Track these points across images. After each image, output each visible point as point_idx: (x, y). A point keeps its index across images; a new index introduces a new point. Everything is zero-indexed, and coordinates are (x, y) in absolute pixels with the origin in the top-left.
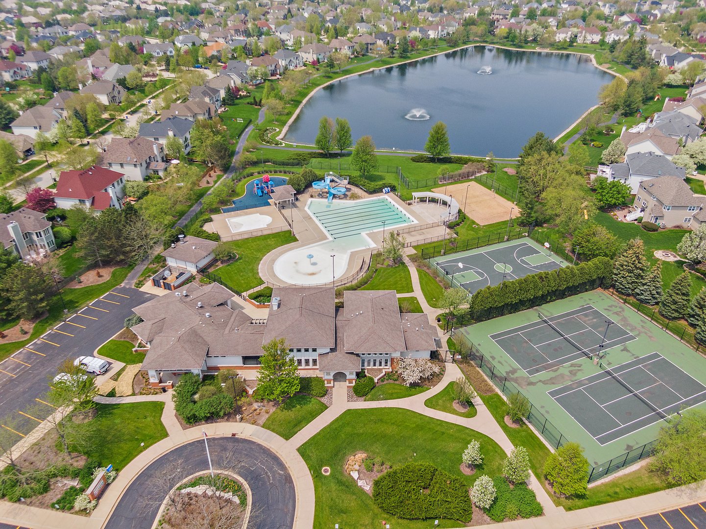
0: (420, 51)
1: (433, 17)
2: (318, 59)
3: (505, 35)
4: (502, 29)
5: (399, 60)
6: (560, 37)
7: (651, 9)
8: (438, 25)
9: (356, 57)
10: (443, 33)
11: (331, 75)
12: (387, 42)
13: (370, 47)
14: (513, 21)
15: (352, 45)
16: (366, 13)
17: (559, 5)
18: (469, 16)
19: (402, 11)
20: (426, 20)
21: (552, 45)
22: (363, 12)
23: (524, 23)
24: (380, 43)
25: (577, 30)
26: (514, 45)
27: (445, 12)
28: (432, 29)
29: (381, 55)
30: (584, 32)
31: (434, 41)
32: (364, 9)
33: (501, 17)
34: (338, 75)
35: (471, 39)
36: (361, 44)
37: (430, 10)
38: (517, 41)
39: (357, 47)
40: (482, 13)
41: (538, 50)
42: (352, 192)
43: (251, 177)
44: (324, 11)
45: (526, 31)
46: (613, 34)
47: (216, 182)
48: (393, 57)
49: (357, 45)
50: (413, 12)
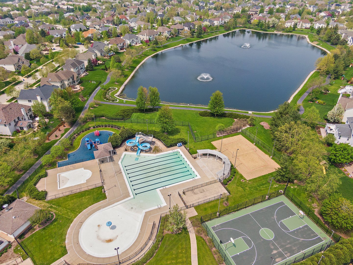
0: (209, 33)
1: (217, 13)
2: (150, 39)
3: (257, 23)
4: (255, 20)
5: (197, 38)
6: (288, 25)
7: (336, 8)
8: (219, 17)
9: (172, 37)
10: (222, 22)
11: (156, 49)
12: (190, 28)
13: (180, 31)
14: (261, 15)
15: (170, 30)
16: (180, 10)
17: (285, 6)
18: (237, 12)
19: (200, 9)
20: (213, 14)
21: (283, 30)
22: (179, 10)
23: (267, 16)
24: (186, 28)
25: (297, 21)
26: (262, 29)
27: (224, 10)
28: (216, 20)
29: (186, 36)
30: (301, 22)
31: (217, 27)
32: (179, 8)
33: (254, 13)
34: (160, 49)
35: (238, 25)
36: (175, 30)
37: (215, 9)
38: (263, 27)
39: (173, 31)
40: (243, 11)
41: (275, 32)
42: (155, 145)
43: (88, 131)
44: (158, 9)
45: (269, 22)
46: (317, 24)
47: (62, 135)
48: (193, 37)
49: (173, 30)
50: (206, 10)
